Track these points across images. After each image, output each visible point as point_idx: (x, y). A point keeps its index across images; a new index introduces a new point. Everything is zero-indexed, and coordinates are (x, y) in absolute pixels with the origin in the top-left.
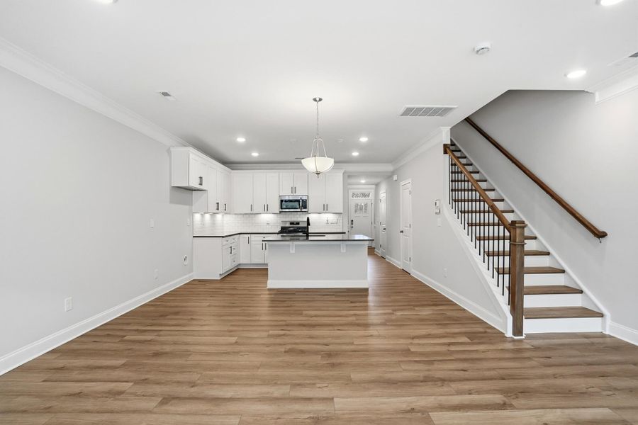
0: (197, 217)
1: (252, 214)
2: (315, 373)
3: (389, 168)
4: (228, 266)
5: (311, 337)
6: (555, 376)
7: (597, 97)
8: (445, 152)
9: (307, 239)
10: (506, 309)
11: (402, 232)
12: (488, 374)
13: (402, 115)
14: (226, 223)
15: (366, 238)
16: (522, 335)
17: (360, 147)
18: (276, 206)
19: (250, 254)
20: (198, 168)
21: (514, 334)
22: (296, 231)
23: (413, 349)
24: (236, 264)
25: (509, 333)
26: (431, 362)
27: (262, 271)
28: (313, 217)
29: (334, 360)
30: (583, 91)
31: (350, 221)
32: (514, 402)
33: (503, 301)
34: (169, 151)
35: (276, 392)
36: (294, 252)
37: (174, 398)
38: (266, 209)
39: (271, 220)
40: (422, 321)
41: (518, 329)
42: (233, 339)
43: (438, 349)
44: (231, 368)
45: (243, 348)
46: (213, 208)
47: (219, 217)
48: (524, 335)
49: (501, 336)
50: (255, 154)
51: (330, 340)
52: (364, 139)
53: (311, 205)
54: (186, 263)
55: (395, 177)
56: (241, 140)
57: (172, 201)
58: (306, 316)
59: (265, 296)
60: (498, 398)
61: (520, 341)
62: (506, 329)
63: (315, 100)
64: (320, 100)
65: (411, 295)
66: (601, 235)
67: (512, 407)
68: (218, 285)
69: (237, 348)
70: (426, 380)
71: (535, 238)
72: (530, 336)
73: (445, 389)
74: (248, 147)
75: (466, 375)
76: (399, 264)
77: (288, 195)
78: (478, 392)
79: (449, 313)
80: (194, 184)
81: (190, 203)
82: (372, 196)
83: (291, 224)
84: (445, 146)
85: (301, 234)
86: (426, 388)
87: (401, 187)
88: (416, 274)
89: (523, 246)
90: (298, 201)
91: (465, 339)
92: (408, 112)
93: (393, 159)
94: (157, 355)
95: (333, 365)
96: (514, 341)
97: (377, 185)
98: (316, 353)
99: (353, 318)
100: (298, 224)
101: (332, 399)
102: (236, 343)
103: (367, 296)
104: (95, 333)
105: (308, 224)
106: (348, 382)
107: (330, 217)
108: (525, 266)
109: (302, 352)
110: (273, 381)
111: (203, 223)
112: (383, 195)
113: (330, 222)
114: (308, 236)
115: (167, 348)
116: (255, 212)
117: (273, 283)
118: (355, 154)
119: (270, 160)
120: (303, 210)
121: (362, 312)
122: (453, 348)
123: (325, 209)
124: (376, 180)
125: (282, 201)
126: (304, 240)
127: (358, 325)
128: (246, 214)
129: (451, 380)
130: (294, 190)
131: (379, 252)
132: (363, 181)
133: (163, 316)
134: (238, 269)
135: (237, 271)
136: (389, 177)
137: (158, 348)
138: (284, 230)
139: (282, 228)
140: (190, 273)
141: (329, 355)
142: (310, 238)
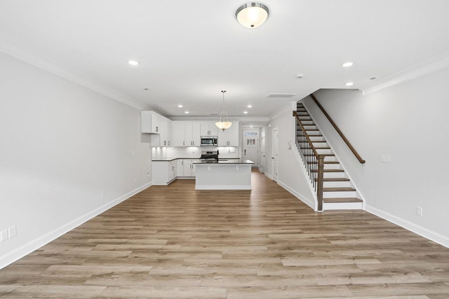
0: (154, 149)
1: (183, 148)
2: (222, 223)
3: (267, 119)
4: (172, 178)
5: (219, 211)
6: (327, 224)
7: (364, 94)
8: (294, 116)
9: (218, 162)
10: (315, 198)
11: (273, 158)
12: (298, 224)
13: (269, 97)
14: (169, 153)
15: (251, 162)
16: (322, 210)
17: (248, 109)
18: (199, 142)
19: (183, 171)
20: (156, 122)
21: (319, 210)
22: (210, 158)
23: (268, 215)
24: (175, 176)
25: (316, 209)
26: (275, 220)
27: (192, 181)
28: (221, 149)
29: (231, 219)
30: (358, 89)
31: (244, 151)
32: (304, 232)
33: (315, 194)
34: (140, 113)
35: (205, 229)
36: (210, 169)
37: (162, 230)
38: (193, 144)
39: (195, 151)
40: (277, 205)
41: (320, 208)
42: (183, 212)
43: (280, 215)
44: (183, 221)
45: (188, 215)
46: (162, 144)
47: (164, 148)
48: (323, 210)
49: (312, 211)
50: (187, 112)
51: (229, 212)
52: (250, 106)
53: (219, 142)
54: (149, 176)
55: (270, 126)
56: (180, 106)
57: (142, 142)
58: (217, 202)
59: (194, 194)
60: (298, 231)
61: (321, 213)
62: (315, 207)
63: (222, 91)
64: (225, 91)
65: (274, 193)
66: (362, 162)
67: (303, 233)
68: (167, 188)
69: (185, 215)
70: (270, 226)
71: (339, 163)
72: (325, 211)
73: (278, 228)
74: (184, 109)
75: (289, 224)
76: (271, 176)
77: (205, 136)
78: (291, 229)
79: (291, 202)
80: (154, 131)
81: (149, 141)
82: (258, 135)
83: (208, 153)
84: (294, 111)
85: (213, 159)
86: (269, 228)
87: (273, 132)
88: (280, 183)
89: (323, 167)
90: (212, 139)
91: (295, 212)
92: (271, 96)
93: (269, 115)
94: (147, 217)
95: (230, 221)
96: (318, 212)
97: (261, 129)
98: (222, 216)
99: (241, 204)
100: (212, 153)
101: (229, 231)
102: (184, 213)
103: (250, 193)
104: (113, 209)
105: (218, 154)
106: (237, 226)
107: (232, 149)
108: (324, 177)
109: (216, 216)
110: (204, 226)
111: (156, 153)
112: (263, 134)
113: (231, 151)
114: (218, 161)
115: (152, 215)
116: (186, 145)
117: (199, 187)
118: (246, 113)
119: (195, 114)
120: (215, 145)
121: (246, 201)
122: (287, 215)
123: (228, 144)
124: (260, 126)
125: (202, 139)
126: (216, 163)
127: (244, 206)
128: (181, 147)
129: (281, 226)
130: (209, 132)
131: (261, 170)
132: (251, 127)
133: (144, 202)
134: (176, 180)
135: (175, 181)
136: (267, 124)
137: (147, 215)
138: (203, 157)
139: (202, 155)
140: (150, 181)
141: (229, 217)
142: (219, 162)
